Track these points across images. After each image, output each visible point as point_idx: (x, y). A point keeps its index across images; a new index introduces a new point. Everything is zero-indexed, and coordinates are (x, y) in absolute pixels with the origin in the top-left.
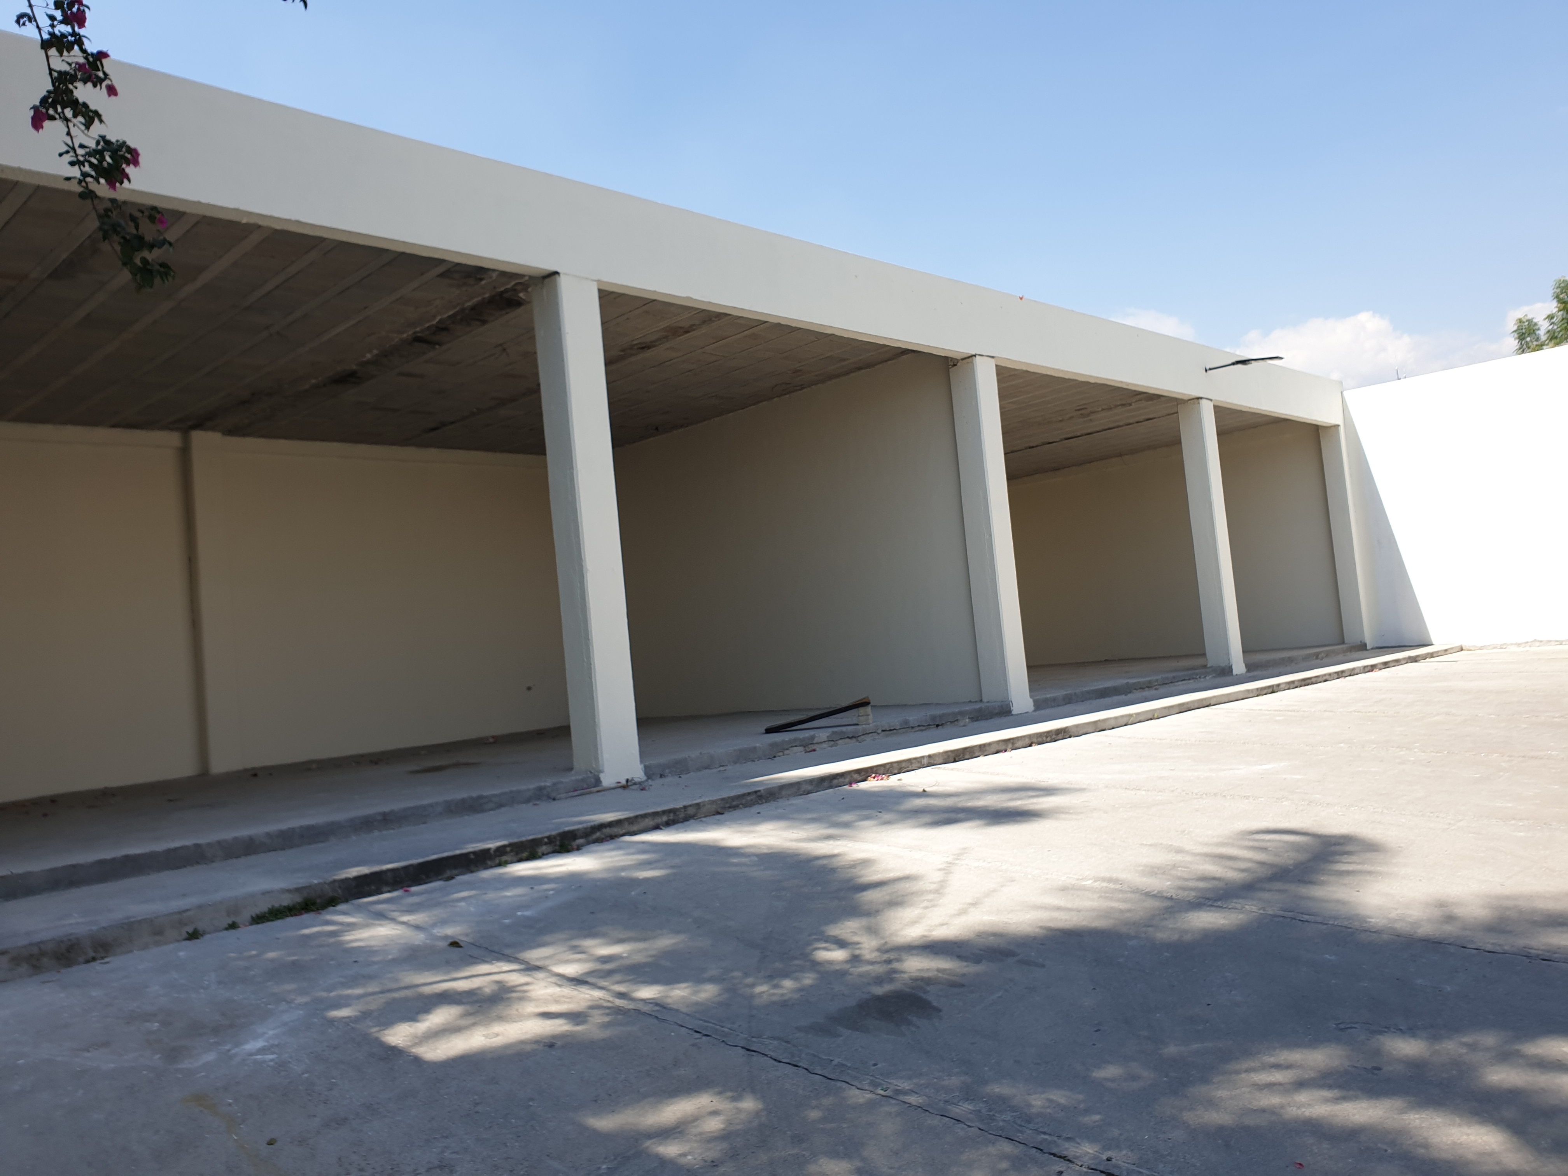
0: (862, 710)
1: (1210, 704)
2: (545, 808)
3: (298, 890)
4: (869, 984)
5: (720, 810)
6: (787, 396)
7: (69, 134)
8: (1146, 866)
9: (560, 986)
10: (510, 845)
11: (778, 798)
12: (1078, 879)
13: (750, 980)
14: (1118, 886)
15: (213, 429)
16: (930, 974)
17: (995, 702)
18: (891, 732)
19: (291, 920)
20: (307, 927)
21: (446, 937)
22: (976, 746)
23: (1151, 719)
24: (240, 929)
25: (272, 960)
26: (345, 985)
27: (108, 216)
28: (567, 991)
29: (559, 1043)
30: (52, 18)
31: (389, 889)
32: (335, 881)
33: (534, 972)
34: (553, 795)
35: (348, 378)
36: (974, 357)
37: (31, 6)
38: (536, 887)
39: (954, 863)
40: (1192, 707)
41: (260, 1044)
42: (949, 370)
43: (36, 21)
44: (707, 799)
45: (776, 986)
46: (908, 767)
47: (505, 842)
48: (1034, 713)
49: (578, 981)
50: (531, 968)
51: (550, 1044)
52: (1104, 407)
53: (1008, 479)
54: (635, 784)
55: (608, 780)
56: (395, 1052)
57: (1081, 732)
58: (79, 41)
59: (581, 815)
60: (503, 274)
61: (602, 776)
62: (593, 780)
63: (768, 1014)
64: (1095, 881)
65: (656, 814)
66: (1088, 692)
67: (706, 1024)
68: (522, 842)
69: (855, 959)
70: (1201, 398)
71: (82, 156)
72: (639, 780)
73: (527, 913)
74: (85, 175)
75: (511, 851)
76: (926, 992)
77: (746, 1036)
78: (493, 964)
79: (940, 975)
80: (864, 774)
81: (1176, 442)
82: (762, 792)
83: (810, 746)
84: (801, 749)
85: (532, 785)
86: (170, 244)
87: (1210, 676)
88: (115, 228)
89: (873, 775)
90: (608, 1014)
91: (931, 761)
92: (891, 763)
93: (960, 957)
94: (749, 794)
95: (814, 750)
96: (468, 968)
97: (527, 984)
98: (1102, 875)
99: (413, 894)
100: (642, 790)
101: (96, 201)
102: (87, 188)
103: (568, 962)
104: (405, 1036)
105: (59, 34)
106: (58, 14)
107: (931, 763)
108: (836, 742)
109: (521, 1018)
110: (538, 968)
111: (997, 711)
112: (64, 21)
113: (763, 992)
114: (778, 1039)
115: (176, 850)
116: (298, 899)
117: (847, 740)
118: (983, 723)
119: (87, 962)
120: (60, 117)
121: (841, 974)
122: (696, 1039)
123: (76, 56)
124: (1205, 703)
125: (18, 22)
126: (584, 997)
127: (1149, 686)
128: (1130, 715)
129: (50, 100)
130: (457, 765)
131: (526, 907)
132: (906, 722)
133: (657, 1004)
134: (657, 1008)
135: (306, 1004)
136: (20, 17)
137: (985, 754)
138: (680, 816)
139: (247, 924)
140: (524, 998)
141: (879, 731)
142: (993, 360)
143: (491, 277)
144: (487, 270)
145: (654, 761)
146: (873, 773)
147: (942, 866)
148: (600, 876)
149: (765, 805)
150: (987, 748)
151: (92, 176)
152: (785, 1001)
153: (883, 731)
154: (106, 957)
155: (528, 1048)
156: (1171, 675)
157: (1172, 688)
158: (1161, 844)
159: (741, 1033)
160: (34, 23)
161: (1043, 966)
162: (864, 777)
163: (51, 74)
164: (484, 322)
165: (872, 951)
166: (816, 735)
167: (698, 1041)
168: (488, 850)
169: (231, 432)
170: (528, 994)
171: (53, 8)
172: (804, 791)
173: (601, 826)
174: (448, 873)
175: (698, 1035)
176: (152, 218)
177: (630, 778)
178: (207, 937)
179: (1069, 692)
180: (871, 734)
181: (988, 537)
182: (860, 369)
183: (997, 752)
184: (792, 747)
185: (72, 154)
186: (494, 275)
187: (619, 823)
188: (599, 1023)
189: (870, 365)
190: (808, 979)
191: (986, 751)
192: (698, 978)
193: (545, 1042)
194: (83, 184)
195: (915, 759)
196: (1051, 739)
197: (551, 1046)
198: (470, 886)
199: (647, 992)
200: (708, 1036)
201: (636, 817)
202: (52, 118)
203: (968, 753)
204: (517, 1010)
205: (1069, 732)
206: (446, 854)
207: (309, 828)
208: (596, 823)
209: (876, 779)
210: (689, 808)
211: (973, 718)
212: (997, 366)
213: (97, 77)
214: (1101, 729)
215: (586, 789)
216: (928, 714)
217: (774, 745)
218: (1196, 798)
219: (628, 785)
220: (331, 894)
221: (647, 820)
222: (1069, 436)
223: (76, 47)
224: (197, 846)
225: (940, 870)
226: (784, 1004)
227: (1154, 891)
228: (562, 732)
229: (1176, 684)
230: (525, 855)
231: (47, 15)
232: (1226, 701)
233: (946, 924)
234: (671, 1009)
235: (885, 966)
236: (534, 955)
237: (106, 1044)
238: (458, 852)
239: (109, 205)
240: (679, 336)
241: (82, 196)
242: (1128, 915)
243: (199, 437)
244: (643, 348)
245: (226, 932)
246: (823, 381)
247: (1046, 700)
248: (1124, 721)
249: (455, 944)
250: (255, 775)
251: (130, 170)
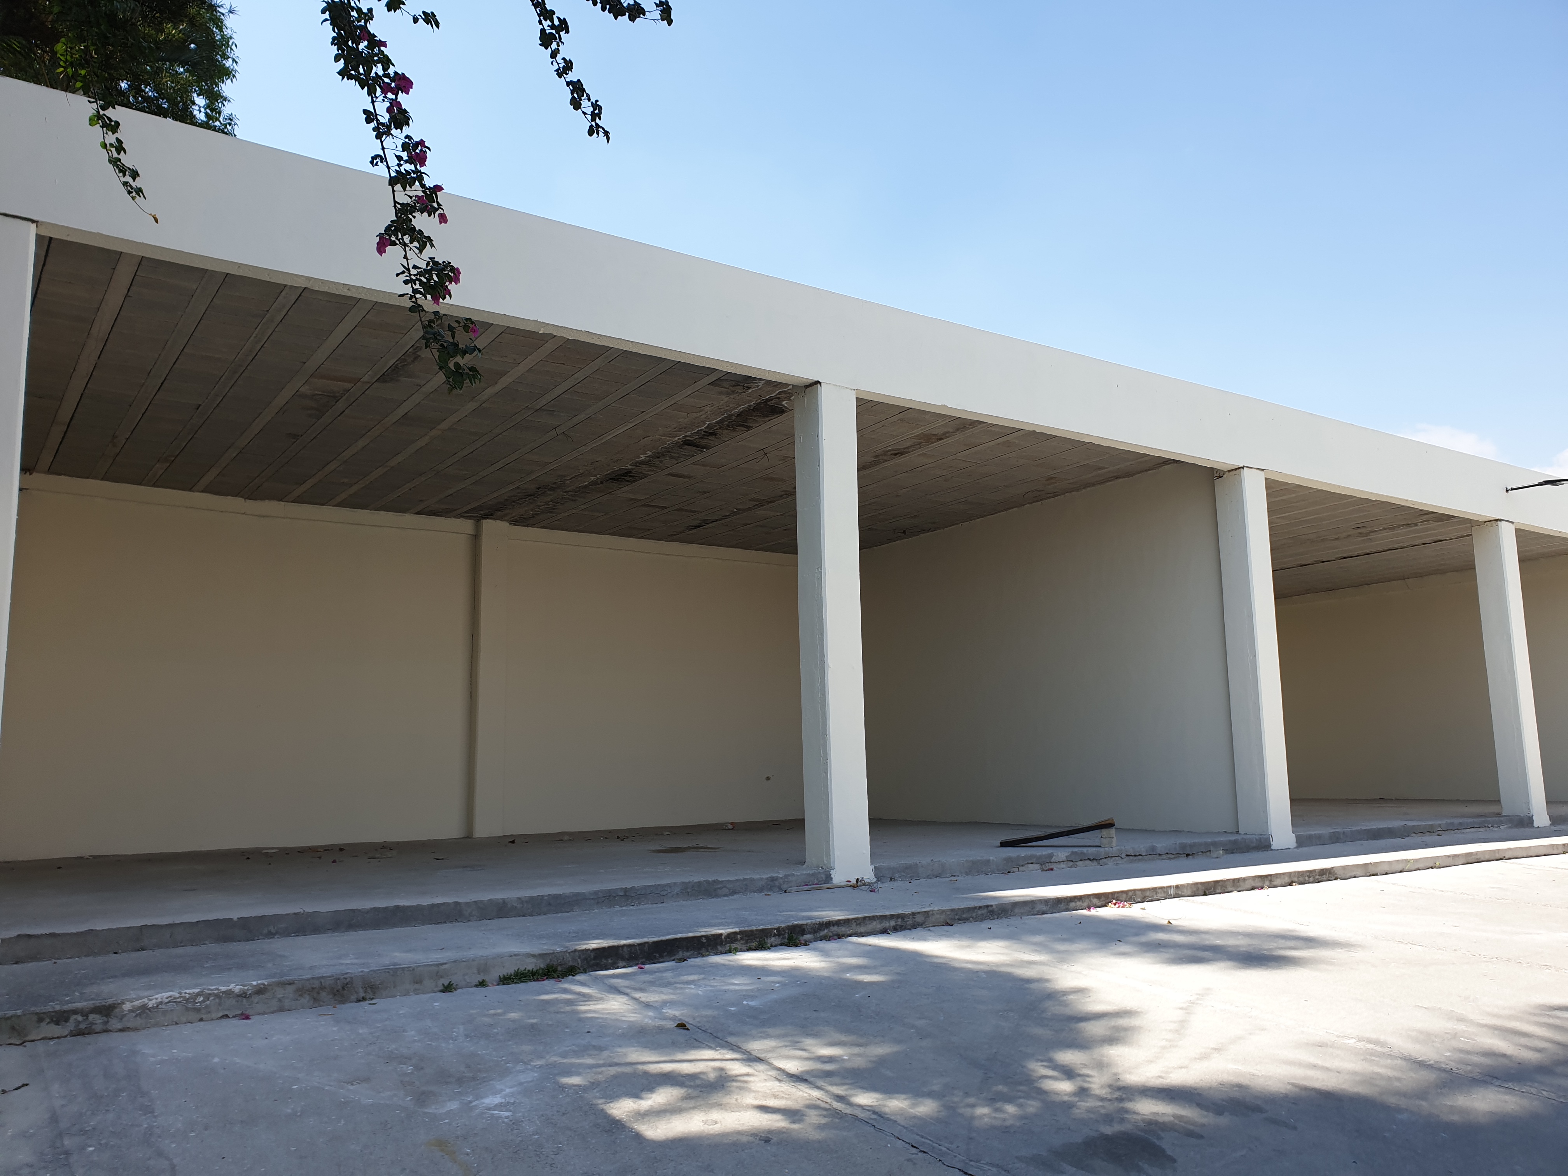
0: (1105, 832)
1: (1505, 857)
2: (776, 898)
3: (541, 956)
4: (1097, 1121)
5: (948, 921)
6: (1040, 503)
7: (405, 257)
8: (1421, 1032)
9: (780, 1081)
10: (741, 933)
11: (1010, 916)
12: (1339, 1036)
13: (971, 1100)
14: (1386, 1050)
15: (501, 518)
16: (1166, 1119)
17: (1253, 834)
18: (1136, 858)
19: (533, 984)
20: (547, 993)
21: (673, 1018)
22: (1229, 880)
23: (1432, 868)
24: (488, 987)
25: (514, 1021)
26: (578, 1053)
27: (431, 327)
28: (786, 1088)
29: (775, 1140)
30: (399, 158)
31: (624, 964)
32: (576, 950)
33: (755, 1064)
34: (785, 887)
35: (623, 477)
36: (1242, 469)
37: (383, 149)
38: (762, 978)
39: (1197, 1003)
40: (1482, 859)
41: (497, 1100)
42: (1214, 482)
43: (386, 161)
44: (936, 909)
45: (997, 1110)
46: (1153, 896)
47: (737, 930)
48: (1296, 850)
49: (798, 1078)
50: (752, 1059)
51: (765, 1138)
52: (1386, 526)
53: (1276, 598)
54: (864, 885)
55: (838, 878)
56: (616, 1126)
57: (1348, 876)
58: (420, 179)
59: (811, 910)
60: (769, 383)
61: (832, 872)
62: (824, 876)
63: (988, 1139)
64: (1359, 1041)
65: (883, 918)
66: (1359, 832)
67: (923, 1140)
68: (752, 931)
69: (1083, 1092)
70: (1501, 520)
71: (414, 275)
72: (869, 881)
73: (752, 1003)
74: (415, 291)
75: (741, 939)
76: (1159, 1138)
77: (963, 1158)
78: (717, 1050)
79: (1177, 1122)
80: (1104, 899)
81: (1468, 568)
82: (994, 907)
83: (1047, 864)
84: (1037, 866)
85: (764, 875)
86: (480, 351)
87: (1505, 826)
88: (436, 337)
89: (1114, 901)
90: (825, 1116)
91: (1178, 892)
92: (1135, 890)
93: (1199, 1105)
94: (980, 907)
95: (1052, 869)
96: (693, 1052)
97: (748, 1075)
98: (1367, 1035)
99: (646, 973)
100: (871, 891)
101: (422, 314)
102: (416, 303)
103: (789, 1057)
104: (629, 1112)
105: (404, 172)
106: (405, 155)
107: (1179, 894)
108: (1076, 863)
109: (740, 1107)
110: (759, 1060)
111: (1254, 845)
112: (410, 161)
113: (985, 1115)
114: (997, 1166)
115: (438, 905)
116: (541, 965)
117: (1088, 862)
118: (1238, 857)
119: (358, 1001)
120: (400, 243)
121: (1067, 1106)
122: (913, 1154)
123: (416, 190)
124: (1498, 856)
125: (372, 162)
126: (803, 1094)
127: (1431, 831)
128: (1407, 861)
129: (393, 228)
130: (696, 848)
131: (752, 997)
132: (1153, 848)
133: (874, 1113)
134: (874, 1116)
135: (541, 1067)
136: (374, 158)
137: (1238, 890)
138: (908, 923)
139: (495, 984)
140: (744, 1088)
141: (1123, 855)
142: (1262, 473)
143: (758, 386)
144: (755, 379)
145: (884, 864)
146: (1114, 899)
147: (1184, 1006)
148: (826, 974)
149: (996, 921)
150: (1241, 883)
151: (420, 293)
152: (1006, 1127)
153: (1127, 855)
154: (373, 999)
155: (744, 1139)
156: (1457, 821)
157: (1458, 835)
158: (1440, 1009)
159: (959, 1154)
160: (385, 163)
161: (1295, 1128)
162: (1104, 902)
163: (395, 206)
164: (749, 428)
165: (1102, 1087)
166: (1055, 854)
167: (914, 1156)
168: (721, 935)
169: (516, 522)
170: (748, 1085)
171: (401, 150)
172: (1038, 911)
173: (829, 924)
174: (680, 955)
175: (914, 1150)
176: (466, 328)
177: (860, 878)
178: (459, 991)
179: (1337, 830)
180: (1114, 858)
181: (1251, 658)
182: (1117, 478)
183: (1253, 889)
184: (1028, 863)
185: (406, 274)
186: (761, 384)
187: (847, 922)
188: (815, 1124)
189: (1128, 474)
190: (1033, 1106)
191: (1240, 887)
192: (917, 1092)
193: (761, 1136)
194: (414, 300)
195: (1161, 888)
196: (1314, 880)
197: (767, 1141)
198: (701, 970)
199: (865, 1099)
200: (924, 1152)
201: (864, 918)
202: (393, 244)
203: (1220, 888)
204: (736, 1100)
205: (1336, 874)
206: (679, 936)
207: (556, 897)
208: (825, 920)
209: (1117, 905)
210: (918, 916)
211: (1227, 850)
212: (1266, 479)
213: (432, 207)
214: (1371, 873)
215: (817, 884)
216: (1178, 842)
217: (1008, 860)
218: (1485, 962)
219: (858, 884)
220: (571, 964)
221: (874, 923)
222: (1346, 555)
223: (417, 183)
224: (457, 904)
225: (1181, 1008)
226: (1005, 1130)
227: (1430, 1061)
228: (797, 825)
229: (1463, 831)
230: (754, 944)
231: (396, 156)
232: (1525, 855)
233: (1186, 1067)
234: (888, 1119)
235: (1116, 1104)
236: (756, 1046)
237: (367, 1080)
238: (691, 935)
239: (433, 317)
240: (932, 443)
241: (411, 309)
242: (1397, 1084)
243: (487, 524)
244: (896, 454)
245: (475, 988)
246: (1078, 489)
247: (1310, 837)
248: (1400, 867)
249: (682, 1026)
250: (513, 842)
251: (452, 287)
